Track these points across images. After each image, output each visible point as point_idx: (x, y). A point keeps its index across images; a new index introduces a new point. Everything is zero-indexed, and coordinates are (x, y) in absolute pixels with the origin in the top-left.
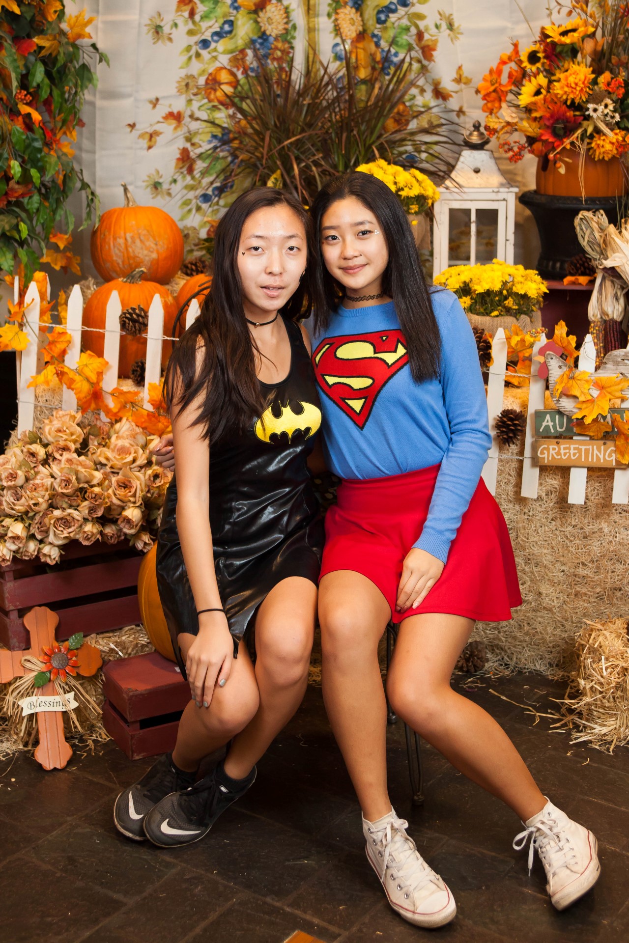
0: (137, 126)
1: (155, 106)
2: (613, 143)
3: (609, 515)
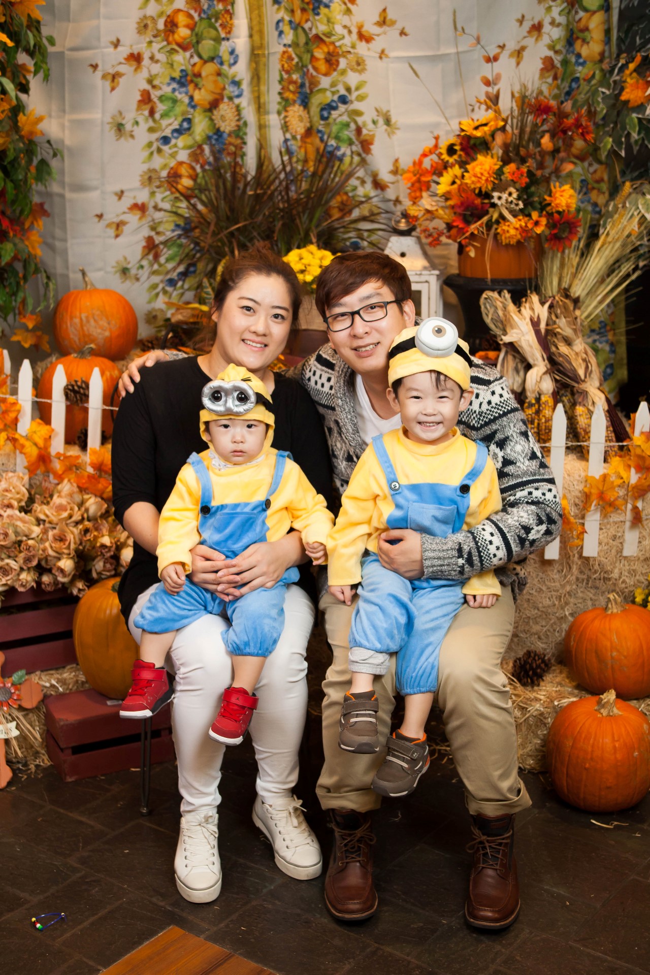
0: (105, 217)
1: (120, 197)
2: (517, 229)
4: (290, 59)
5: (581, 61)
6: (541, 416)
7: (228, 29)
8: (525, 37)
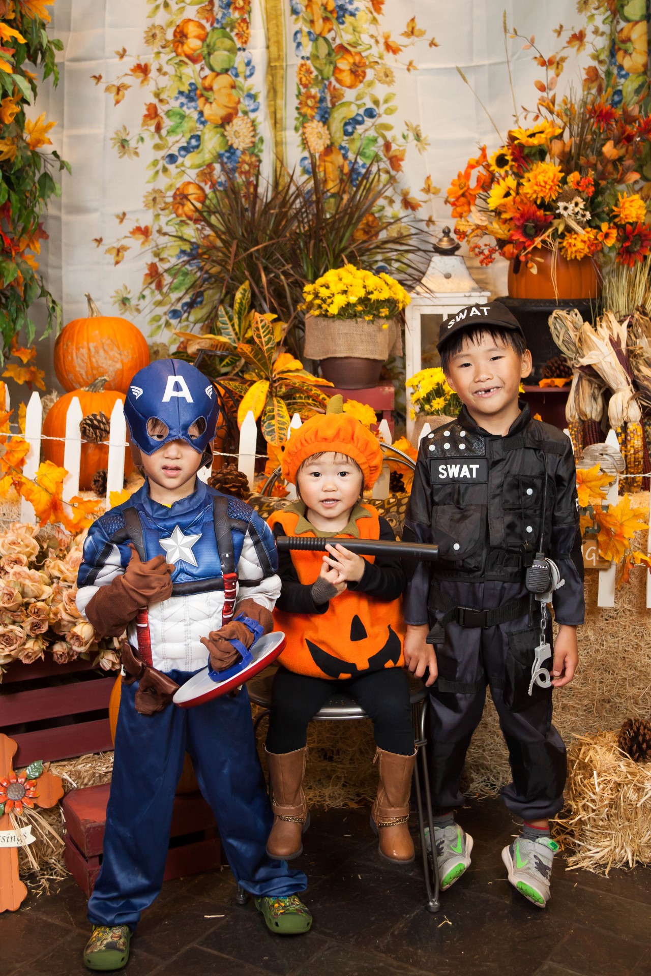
0: (104, 242)
1: (122, 220)
2: (584, 242)
3: (595, 623)
4: (309, 72)
5: (623, 73)
6: (629, 447)
7: (245, 39)
8: (564, 48)
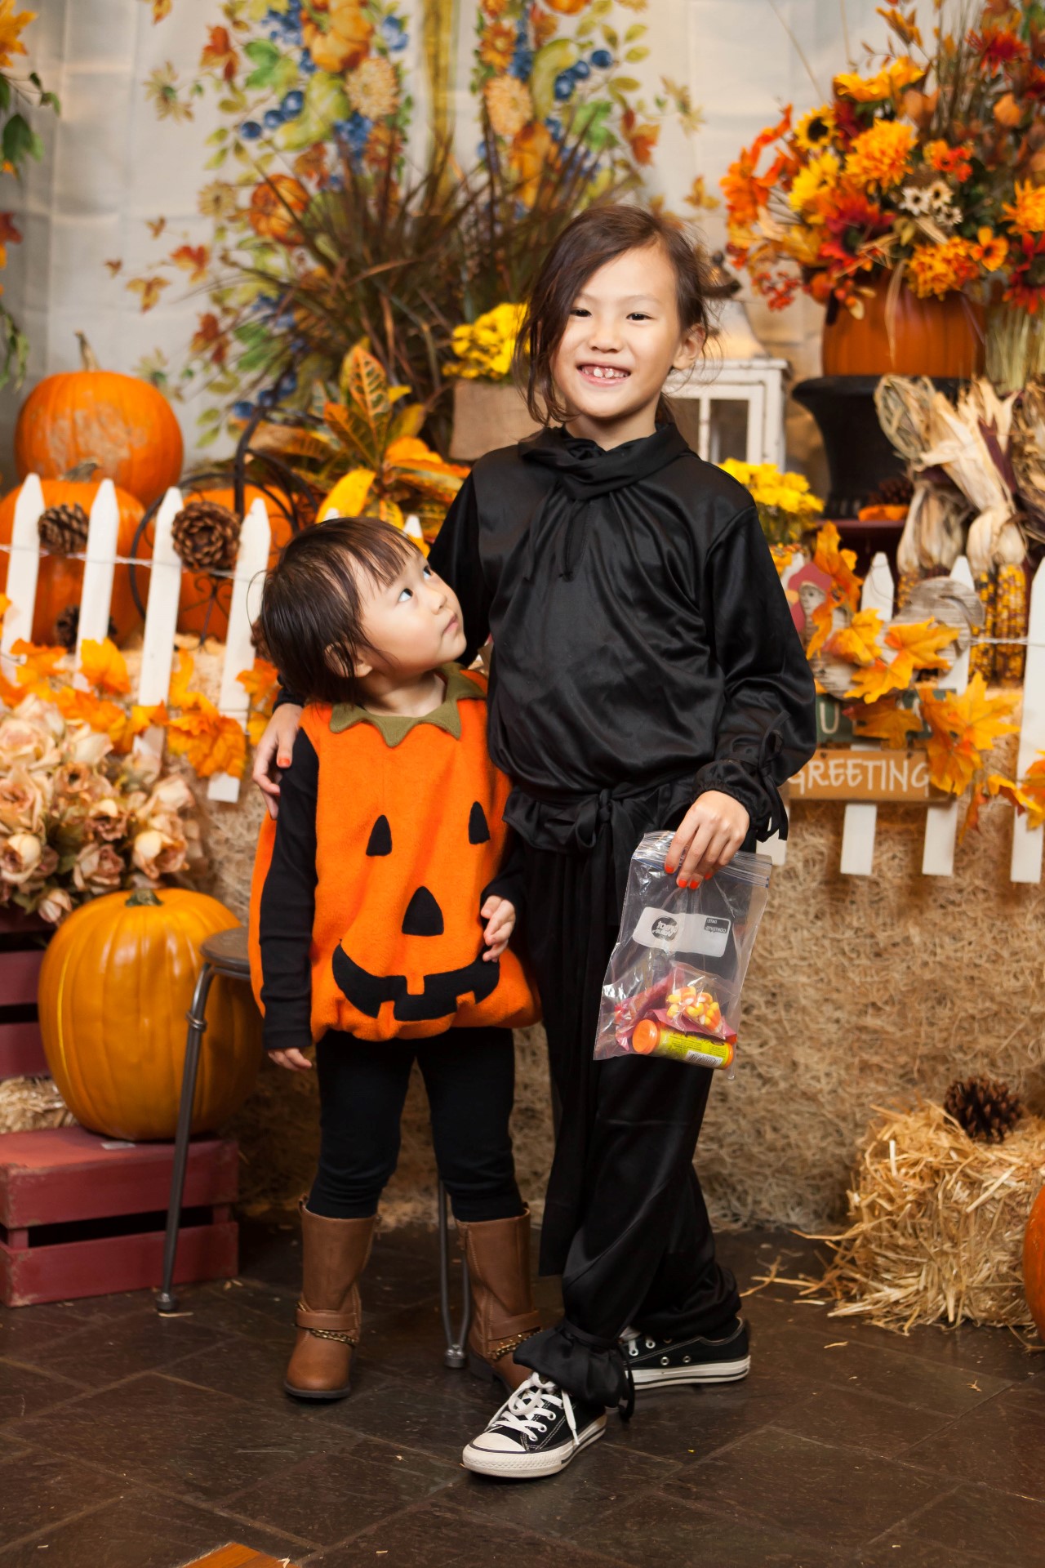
0: (124, 268)
1: (157, 232)
6: (1000, 607)
